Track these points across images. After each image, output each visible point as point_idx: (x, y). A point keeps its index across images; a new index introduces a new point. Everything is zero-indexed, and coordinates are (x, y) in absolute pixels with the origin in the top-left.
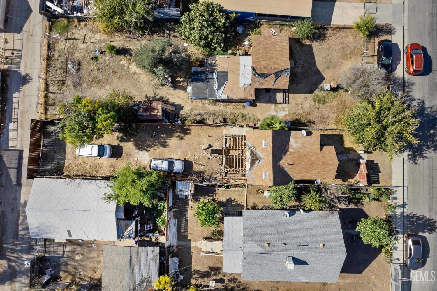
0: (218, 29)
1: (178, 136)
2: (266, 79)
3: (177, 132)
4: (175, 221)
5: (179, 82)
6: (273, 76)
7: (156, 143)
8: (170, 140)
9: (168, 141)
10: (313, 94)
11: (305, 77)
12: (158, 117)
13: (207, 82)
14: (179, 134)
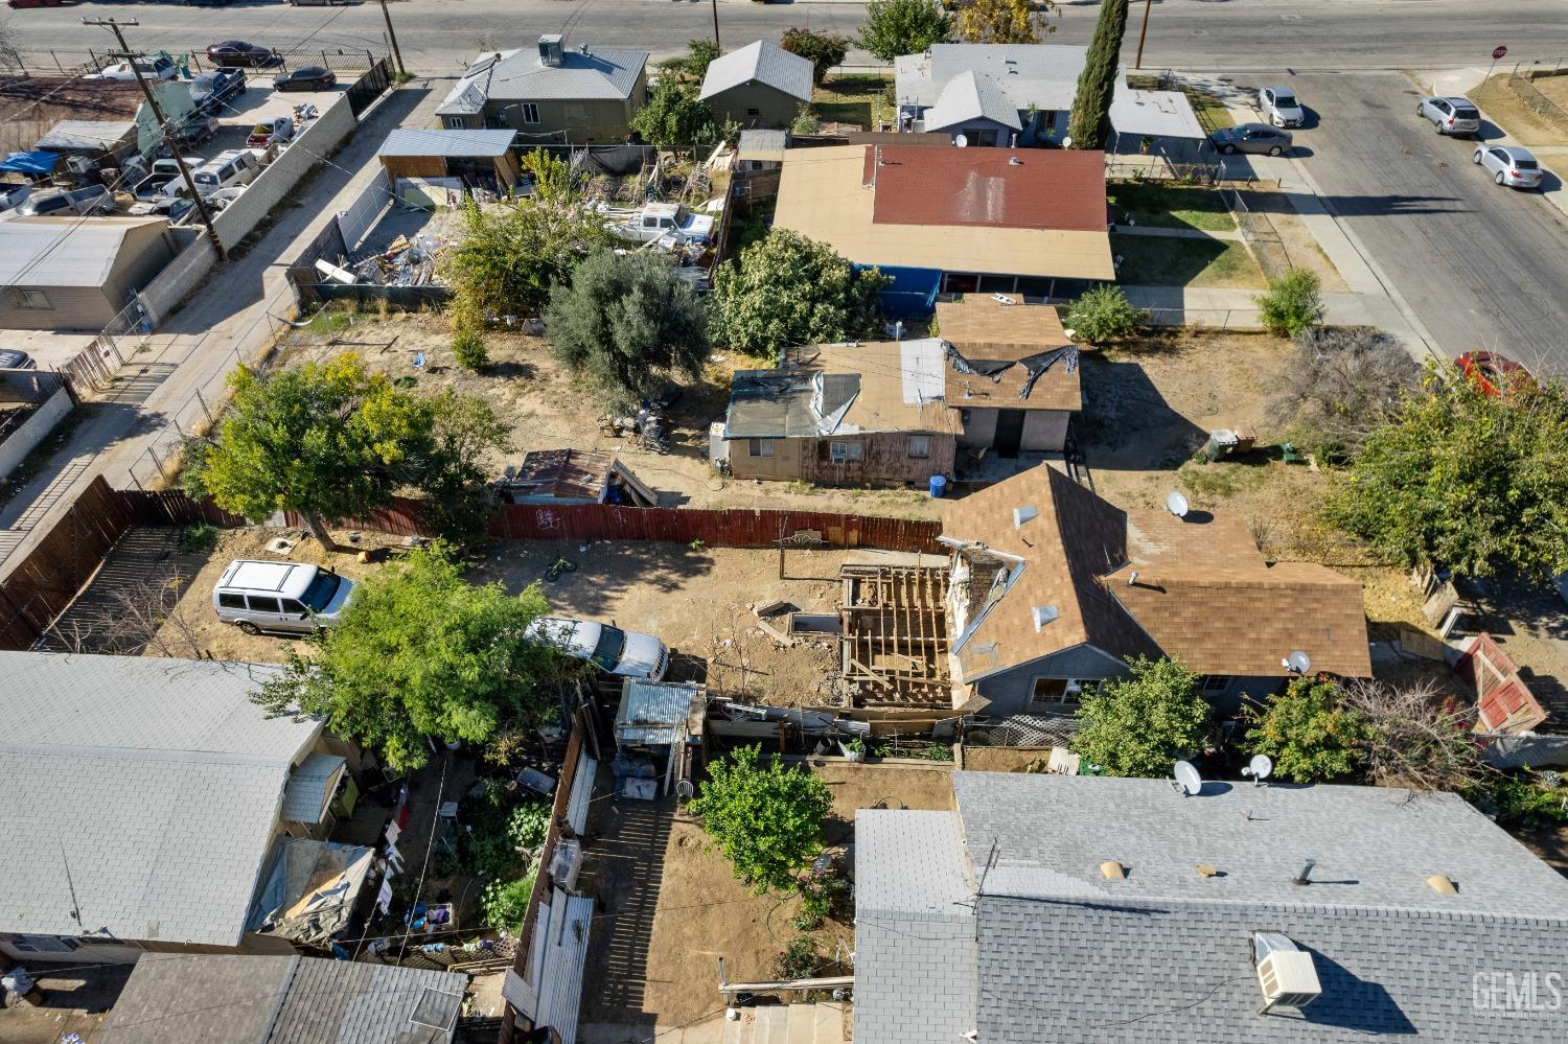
0: (827, 295)
1: (659, 580)
2: (997, 378)
3: (656, 567)
4: (581, 909)
5: (685, 438)
6: (1022, 368)
7: (564, 600)
8: (625, 591)
9: (614, 594)
10: (1181, 469)
11: (1135, 429)
12: (591, 497)
13: (788, 401)
14: (660, 572)
